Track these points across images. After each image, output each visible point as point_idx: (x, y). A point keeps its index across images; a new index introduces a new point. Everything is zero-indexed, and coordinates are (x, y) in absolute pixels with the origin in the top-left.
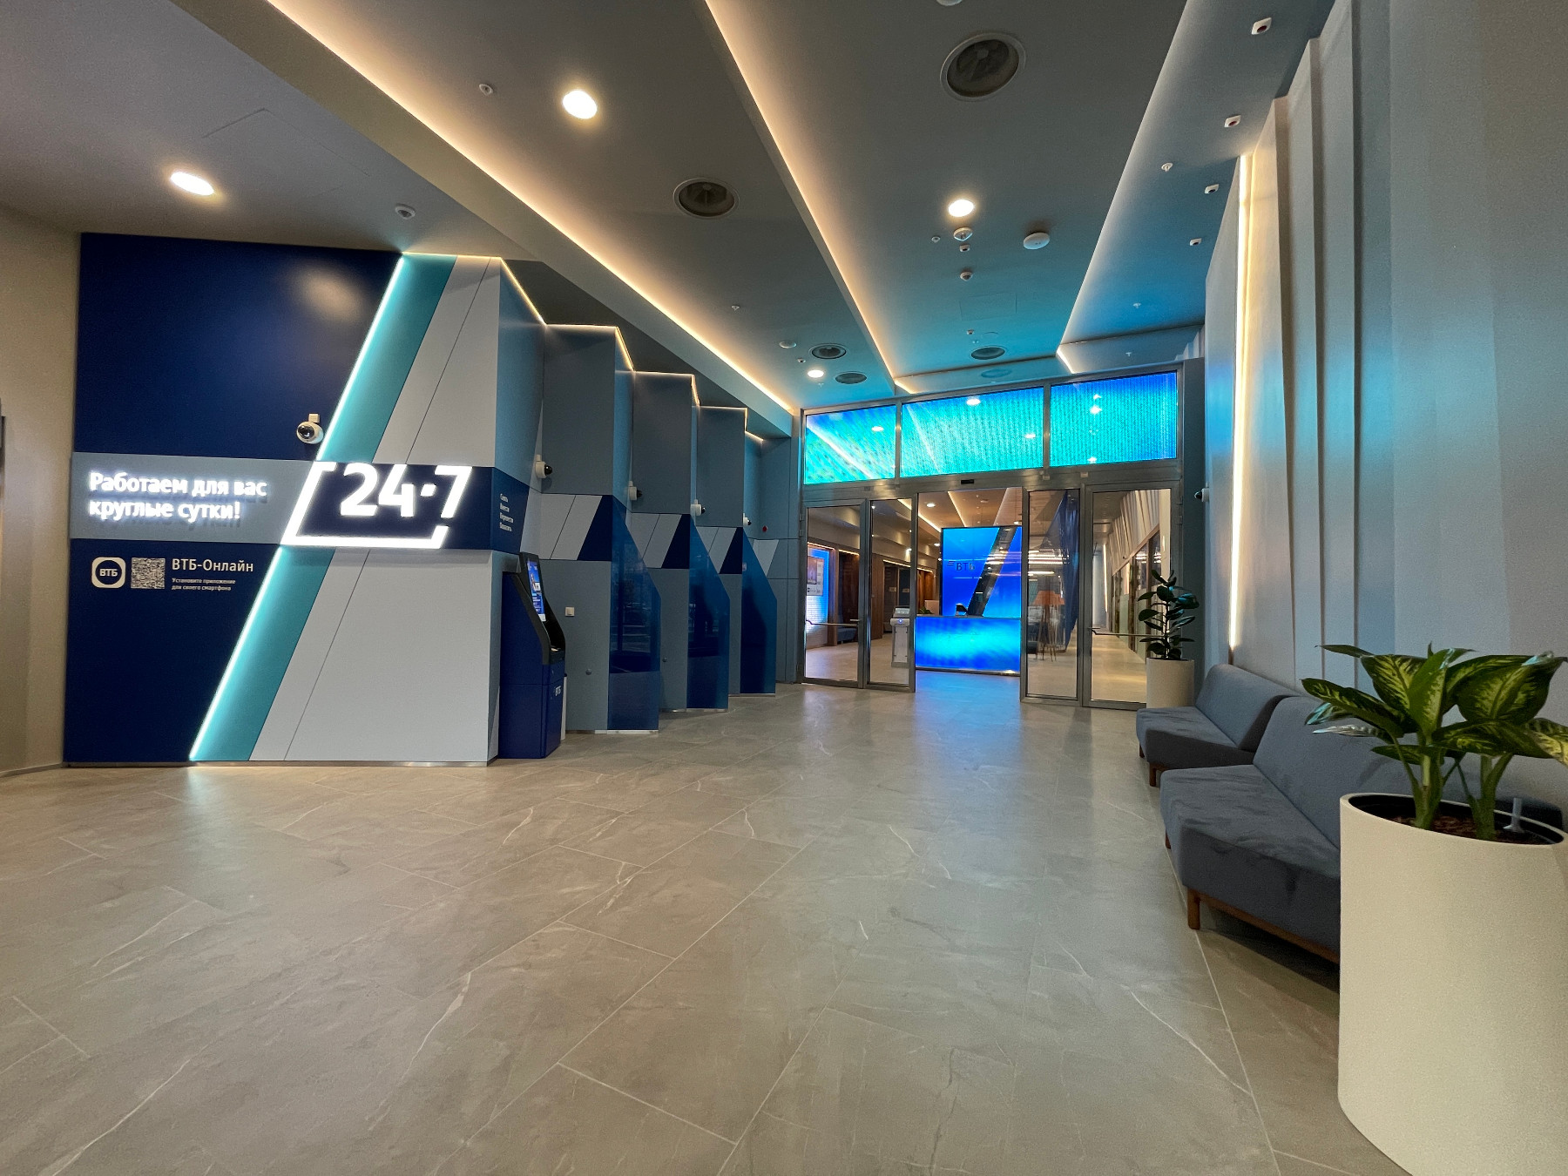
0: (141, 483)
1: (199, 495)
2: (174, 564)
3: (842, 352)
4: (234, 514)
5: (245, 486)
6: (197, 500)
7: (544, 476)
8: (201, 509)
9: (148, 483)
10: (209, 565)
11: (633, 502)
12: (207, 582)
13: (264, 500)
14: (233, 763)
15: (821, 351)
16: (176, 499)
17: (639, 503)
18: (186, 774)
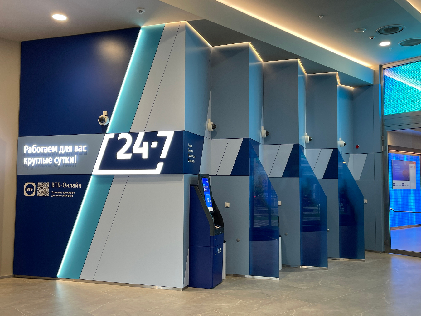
0: (41, 149)
1: (61, 153)
2: (52, 185)
3: (400, 29)
4: (74, 161)
5: (79, 148)
6: (61, 155)
7: (212, 130)
8: (62, 159)
9: (44, 149)
10: (65, 185)
11: (264, 139)
12: (64, 193)
13: (85, 153)
14: (74, 280)
15: (384, 30)
16: (54, 155)
17: (268, 139)
18: (56, 283)
